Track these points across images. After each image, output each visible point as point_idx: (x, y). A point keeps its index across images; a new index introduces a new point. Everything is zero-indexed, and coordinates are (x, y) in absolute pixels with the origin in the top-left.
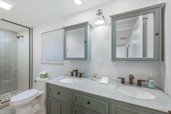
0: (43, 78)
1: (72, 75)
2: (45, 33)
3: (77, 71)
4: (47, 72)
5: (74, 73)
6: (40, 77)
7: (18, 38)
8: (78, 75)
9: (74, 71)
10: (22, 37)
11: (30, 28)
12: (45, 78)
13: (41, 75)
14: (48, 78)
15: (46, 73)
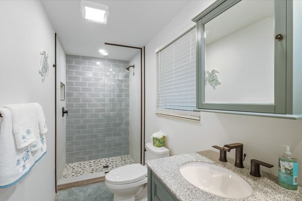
0: (157, 146)
1: (223, 159)
2: (163, 49)
3: (239, 148)
4: (165, 135)
5: (232, 155)
6: (152, 143)
7: (128, 69)
8: (244, 163)
9: (230, 147)
10: (133, 66)
11: (141, 49)
12: (160, 146)
13: (154, 138)
14: (167, 148)
15: (164, 137)
